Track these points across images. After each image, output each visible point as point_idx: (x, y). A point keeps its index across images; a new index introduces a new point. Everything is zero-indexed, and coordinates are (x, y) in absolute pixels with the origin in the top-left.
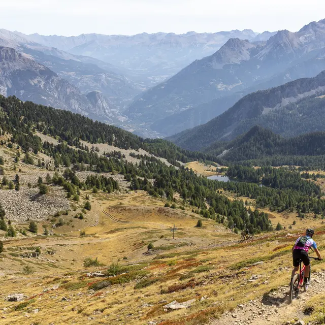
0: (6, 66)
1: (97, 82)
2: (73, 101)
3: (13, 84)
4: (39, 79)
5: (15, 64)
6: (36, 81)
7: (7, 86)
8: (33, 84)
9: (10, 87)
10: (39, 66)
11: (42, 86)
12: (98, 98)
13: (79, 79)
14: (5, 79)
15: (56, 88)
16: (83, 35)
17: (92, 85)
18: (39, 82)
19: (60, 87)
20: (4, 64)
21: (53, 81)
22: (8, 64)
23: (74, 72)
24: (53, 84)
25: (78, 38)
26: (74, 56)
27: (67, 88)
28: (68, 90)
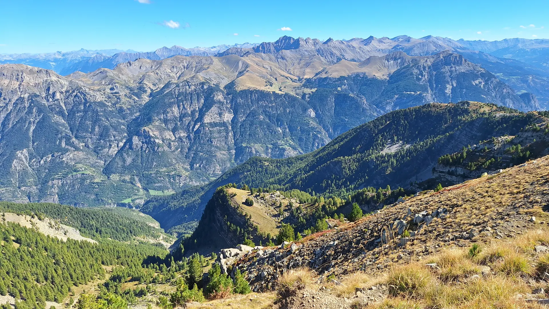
0: (454, 68)
1: (524, 83)
2: (507, 100)
3: (457, 83)
4: (480, 80)
5: (461, 67)
6: (477, 82)
7: (452, 85)
8: (474, 84)
9: (455, 85)
10: (481, 69)
11: (482, 86)
12: (531, 98)
13: (506, 79)
14: (451, 80)
15: (495, 88)
16: (505, 40)
17: (519, 85)
18: (480, 83)
19: (498, 88)
20: (451, 67)
21: (492, 82)
22: (455, 67)
23: (502, 74)
24: (492, 85)
25: (501, 42)
26: (498, 58)
27: (503, 89)
28: (505, 91)
